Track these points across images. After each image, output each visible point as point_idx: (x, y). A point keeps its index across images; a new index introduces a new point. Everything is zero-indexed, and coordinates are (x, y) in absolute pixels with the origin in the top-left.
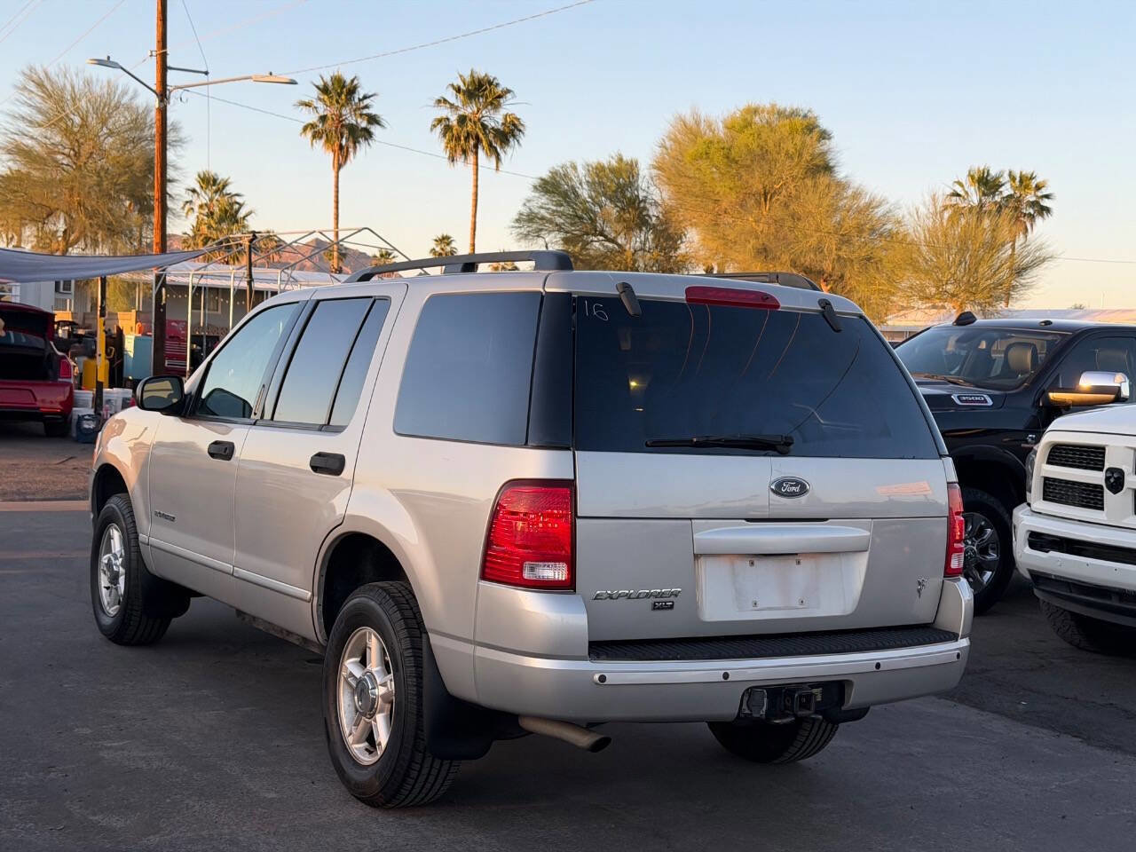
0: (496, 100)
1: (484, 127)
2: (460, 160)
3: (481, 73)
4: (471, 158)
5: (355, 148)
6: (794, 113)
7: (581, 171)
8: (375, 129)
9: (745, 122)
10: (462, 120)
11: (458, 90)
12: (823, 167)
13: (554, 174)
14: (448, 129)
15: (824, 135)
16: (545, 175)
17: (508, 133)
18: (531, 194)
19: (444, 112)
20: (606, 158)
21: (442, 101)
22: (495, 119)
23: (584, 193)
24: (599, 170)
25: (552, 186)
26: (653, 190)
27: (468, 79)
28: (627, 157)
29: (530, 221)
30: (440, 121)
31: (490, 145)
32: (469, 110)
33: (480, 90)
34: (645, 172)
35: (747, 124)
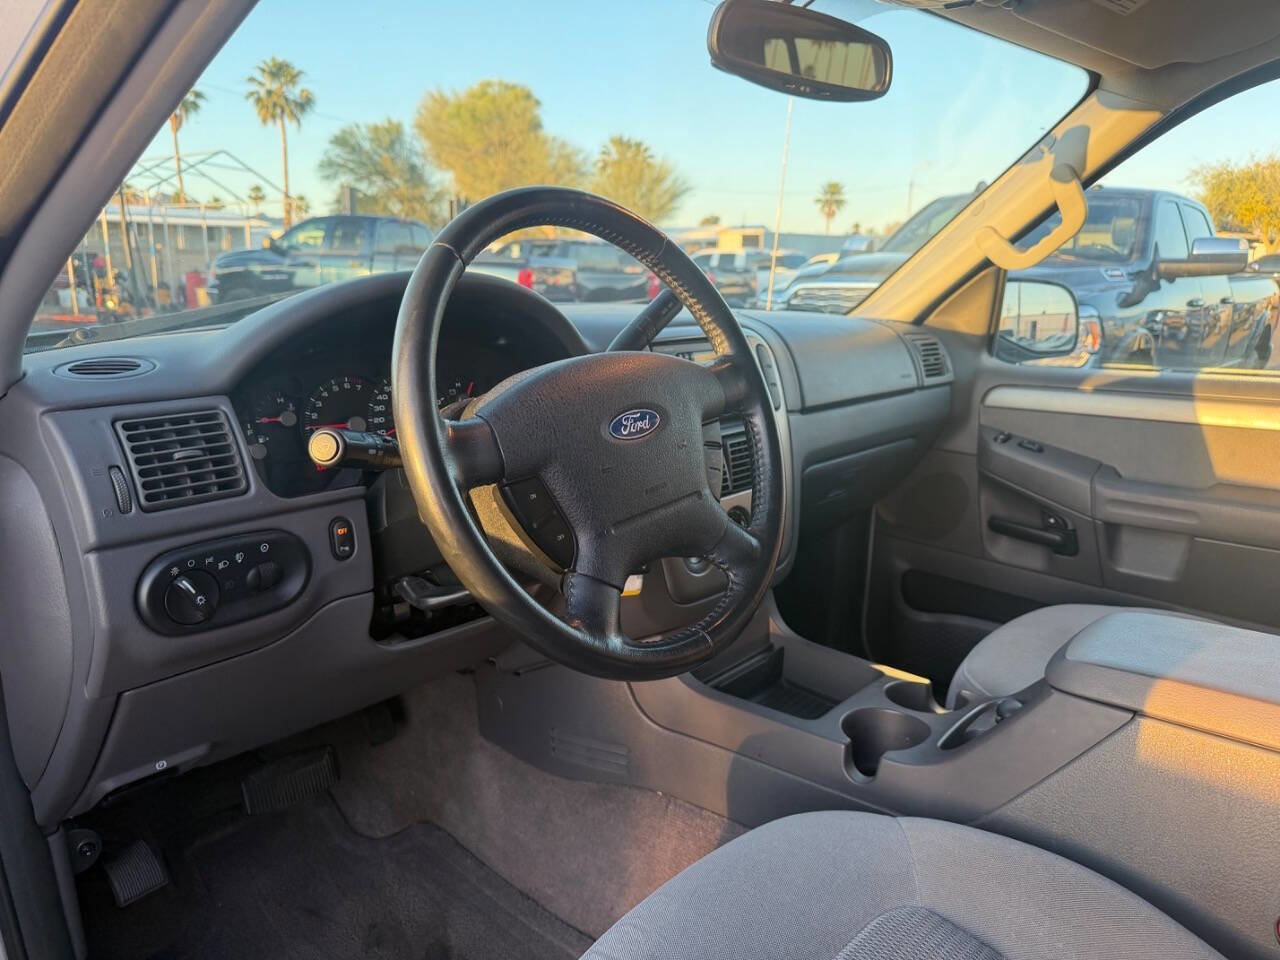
0: (293, 78)
1: (286, 99)
2: (270, 123)
3: (280, 59)
4: (279, 122)
5: (187, 118)
6: (514, 87)
7: (364, 130)
8: (200, 102)
9: (483, 92)
10: (269, 93)
11: (263, 70)
12: (536, 125)
13: (344, 131)
14: (259, 100)
15: (538, 103)
16: (337, 132)
17: (305, 104)
18: (327, 146)
19: (254, 87)
20: (380, 120)
21: (252, 80)
22: (294, 92)
23: (367, 145)
24: (376, 129)
25: (341, 141)
26: (416, 144)
27: (271, 64)
28: (395, 120)
29: (329, 167)
30: (252, 94)
31: (292, 112)
32: (274, 86)
33: (280, 71)
34: (409, 130)
35: (484, 94)
